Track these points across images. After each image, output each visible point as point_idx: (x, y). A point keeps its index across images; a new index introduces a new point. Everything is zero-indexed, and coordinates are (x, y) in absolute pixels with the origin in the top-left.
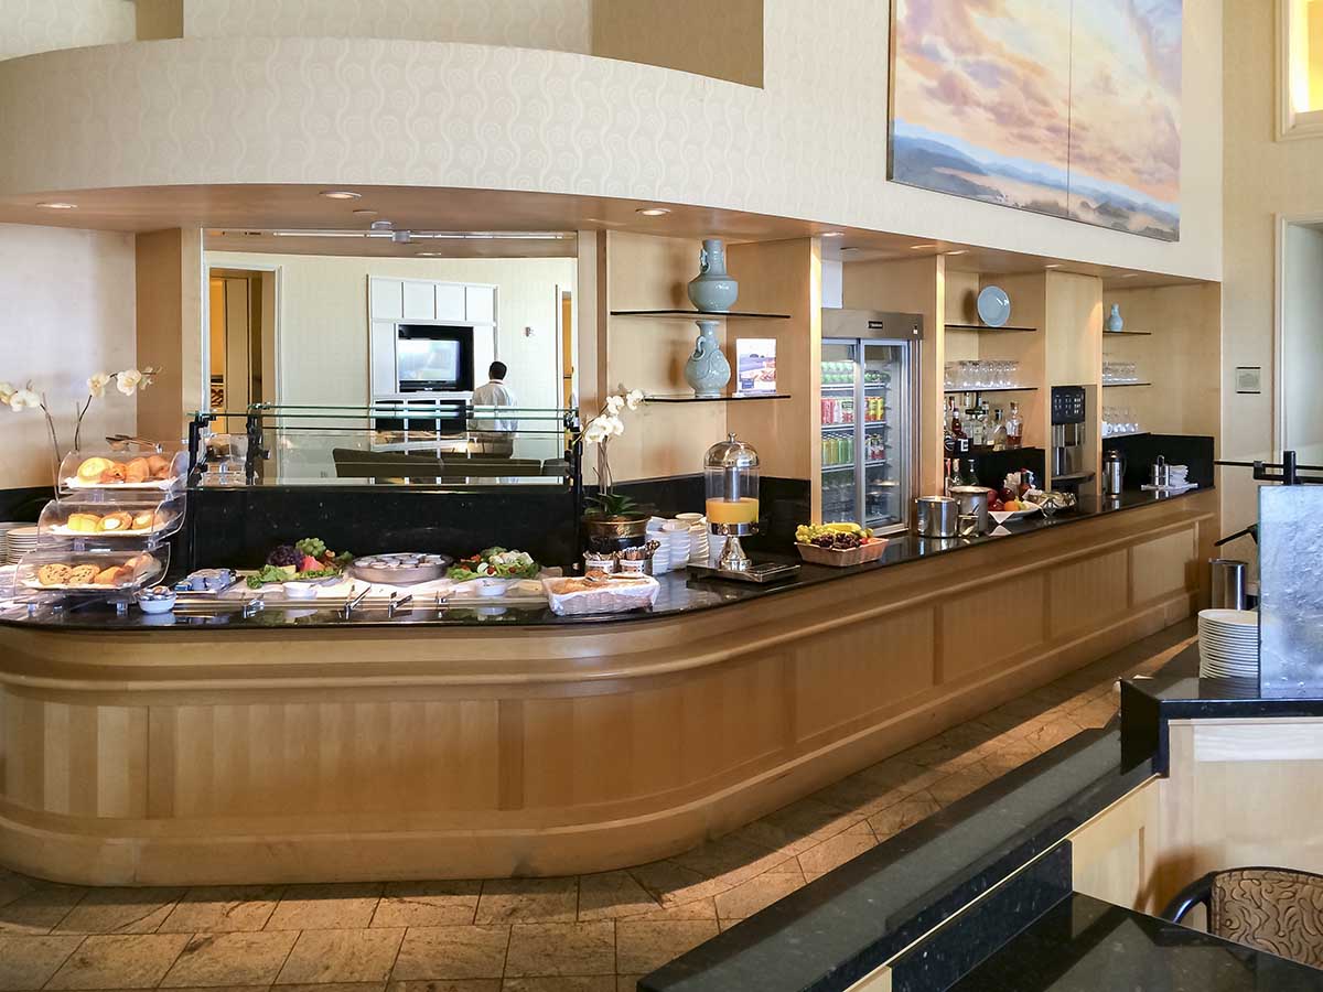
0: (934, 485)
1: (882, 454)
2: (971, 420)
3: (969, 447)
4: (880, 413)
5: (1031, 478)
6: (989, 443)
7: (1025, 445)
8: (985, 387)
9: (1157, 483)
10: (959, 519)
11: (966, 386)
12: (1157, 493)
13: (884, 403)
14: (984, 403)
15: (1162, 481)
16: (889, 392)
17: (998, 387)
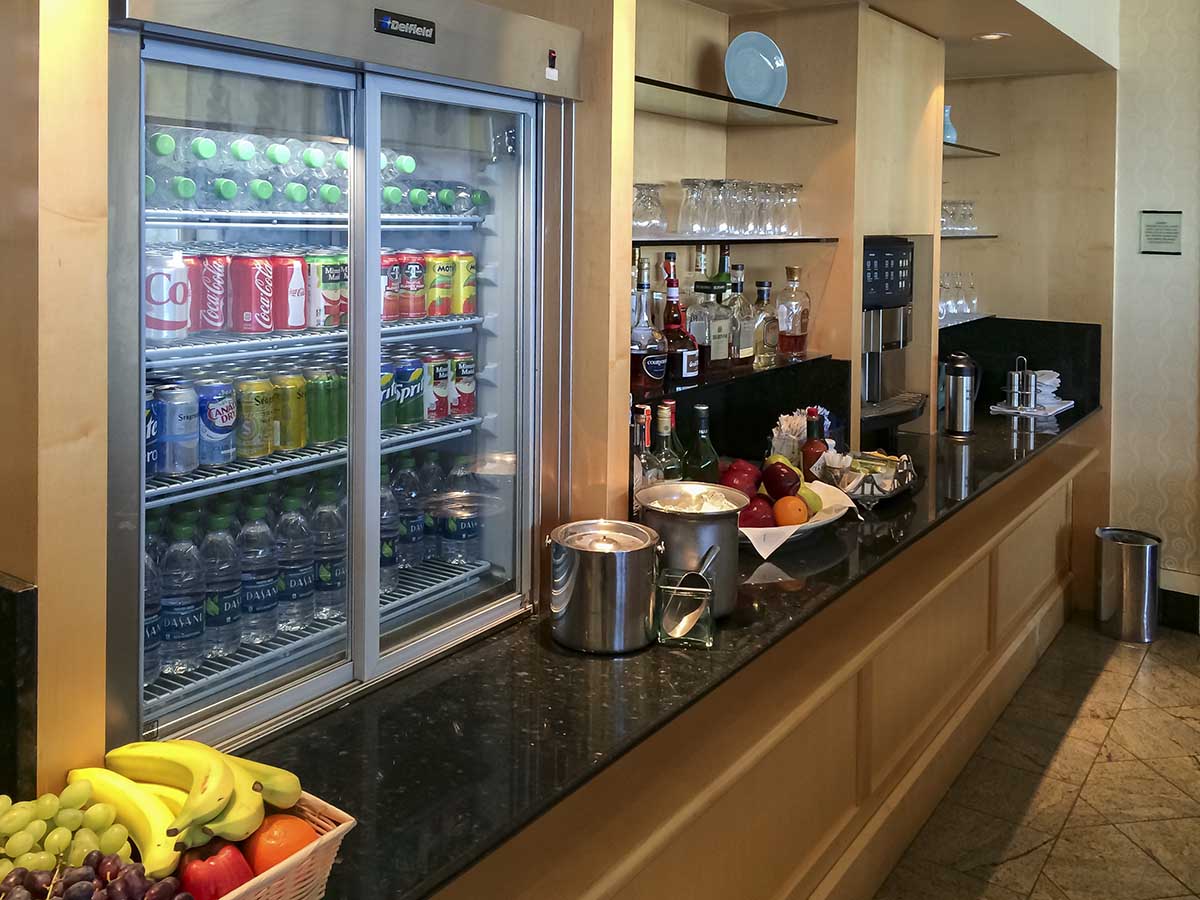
0: (605, 486)
1: (469, 404)
2: (707, 304)
3: (701, 367)
4: (463, 293)
5: (827, 423)
6: (745, 353)
7: (812, 351)
8: (737, 234)
9: (1016, 403)
10: (661, 597)
11: (697, 230)
12: (1016, 419)
13: (477, 267)
14: (735, 267)
15: (1024, 400)
16: (490, 240)
17: (761, 235)
